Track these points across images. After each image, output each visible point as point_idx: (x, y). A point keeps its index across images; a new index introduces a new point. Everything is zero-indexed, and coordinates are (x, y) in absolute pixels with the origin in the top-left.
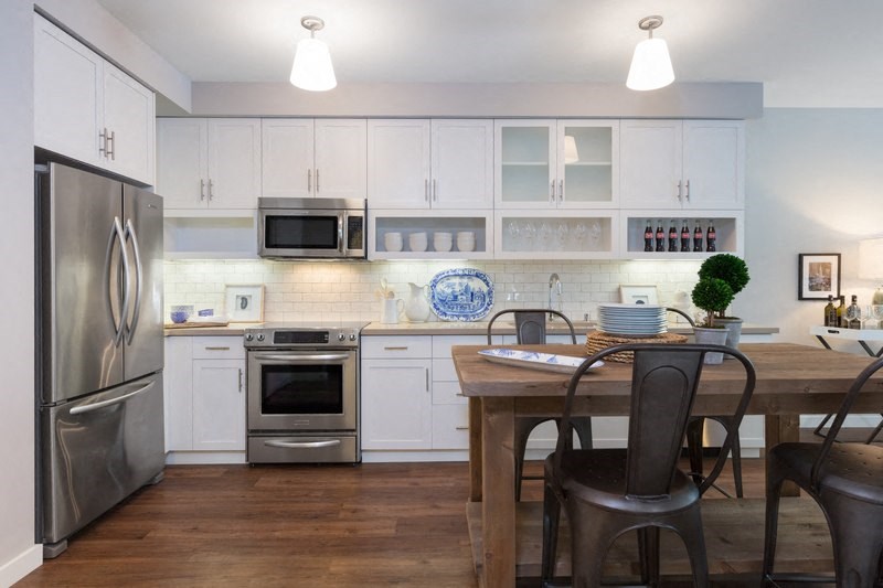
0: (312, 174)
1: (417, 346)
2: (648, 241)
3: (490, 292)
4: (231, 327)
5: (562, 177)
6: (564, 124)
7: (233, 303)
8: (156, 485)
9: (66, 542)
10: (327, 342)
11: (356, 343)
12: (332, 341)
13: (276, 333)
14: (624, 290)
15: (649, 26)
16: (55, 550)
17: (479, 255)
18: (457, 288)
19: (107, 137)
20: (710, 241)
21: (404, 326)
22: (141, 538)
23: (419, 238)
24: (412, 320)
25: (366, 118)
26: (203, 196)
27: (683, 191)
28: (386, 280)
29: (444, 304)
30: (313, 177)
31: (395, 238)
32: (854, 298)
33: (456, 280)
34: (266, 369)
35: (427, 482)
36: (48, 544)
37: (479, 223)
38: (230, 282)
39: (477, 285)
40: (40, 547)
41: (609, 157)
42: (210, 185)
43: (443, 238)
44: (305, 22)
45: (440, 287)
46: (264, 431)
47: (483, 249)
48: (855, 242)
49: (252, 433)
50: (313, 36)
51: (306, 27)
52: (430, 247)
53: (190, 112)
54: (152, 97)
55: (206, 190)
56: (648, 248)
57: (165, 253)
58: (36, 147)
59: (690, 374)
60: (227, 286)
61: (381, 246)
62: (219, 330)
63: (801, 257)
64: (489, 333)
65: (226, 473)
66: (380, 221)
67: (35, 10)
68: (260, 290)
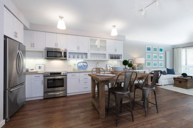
0: (56, 43)
1: (77, 75)
2: (111, 58)
3: (87, 65)
4: (39, 72)
5: (99, 47)
6: (99, 39)
7: (37, 67)
8: (24, 105)
9: (9, 118)
10: (61, 74)
11: (66, 74)
12: (62, 74)
13: (50, 73)
14: (107, 65)
15: (114, 26)
16: (8, 120)
17: (86, 59)
18: (82, 65)
19: (16, 33)
20: (119, 58)
21: (73, 71)
22: (27, 115)
23: (76, 56)
24: (74, 70)
25: (67, 34)
26: (32, 46)
27: (116, 50)
28: (69, 63)
29: (80, 67)
30: (56, 44)
31: (72, 56)
32: (135, 66)
33: (82, 63)
34: (48, 80)
35: (80, 97)
36: (6, 119)
37: (86, 54)
38: (37, 64)
39: (85, 64)
40: (5, 120)
41: (106, 45)
42: (34, 44)
43: (80, 56)
44: (60, 17)
45: (79, 64)
46: (47, 92)
47: (87, 58)
48: (135, 58)
49: (45, 92)
50: (61, 19)
51: (60, 18)
52: (78, 58)
53: (29, 29)
54: (23, 25)
55: (33, 45)
56: (111, 59)
57: (26, 58)
58: (4, 35)
59: (131, 75)
60: (36, 64)
61: (69, 57)
62: (36, 73)
63: (129, 60)
64: (92, 72)
65: (40, 101)
66: (69, 53)
67: (4, 6)
68: (44, 65)
